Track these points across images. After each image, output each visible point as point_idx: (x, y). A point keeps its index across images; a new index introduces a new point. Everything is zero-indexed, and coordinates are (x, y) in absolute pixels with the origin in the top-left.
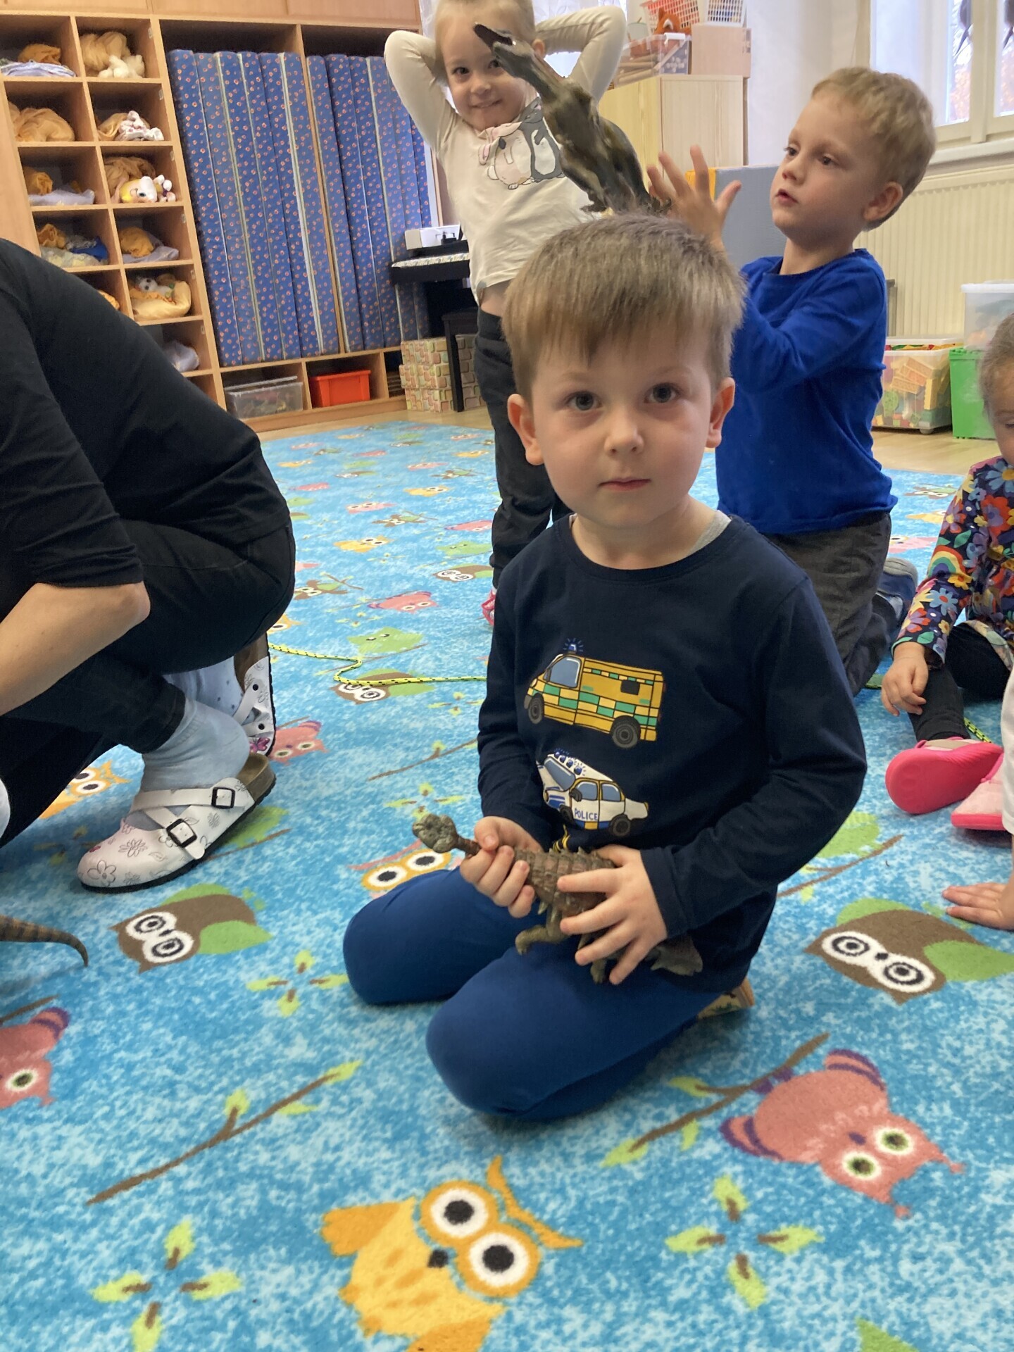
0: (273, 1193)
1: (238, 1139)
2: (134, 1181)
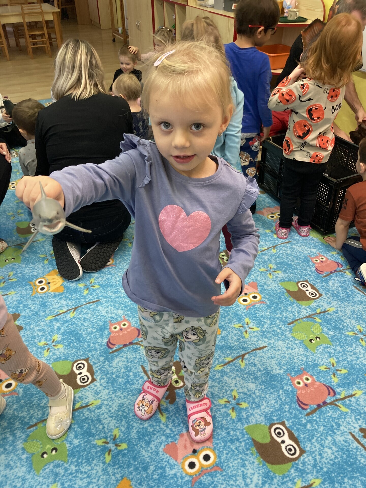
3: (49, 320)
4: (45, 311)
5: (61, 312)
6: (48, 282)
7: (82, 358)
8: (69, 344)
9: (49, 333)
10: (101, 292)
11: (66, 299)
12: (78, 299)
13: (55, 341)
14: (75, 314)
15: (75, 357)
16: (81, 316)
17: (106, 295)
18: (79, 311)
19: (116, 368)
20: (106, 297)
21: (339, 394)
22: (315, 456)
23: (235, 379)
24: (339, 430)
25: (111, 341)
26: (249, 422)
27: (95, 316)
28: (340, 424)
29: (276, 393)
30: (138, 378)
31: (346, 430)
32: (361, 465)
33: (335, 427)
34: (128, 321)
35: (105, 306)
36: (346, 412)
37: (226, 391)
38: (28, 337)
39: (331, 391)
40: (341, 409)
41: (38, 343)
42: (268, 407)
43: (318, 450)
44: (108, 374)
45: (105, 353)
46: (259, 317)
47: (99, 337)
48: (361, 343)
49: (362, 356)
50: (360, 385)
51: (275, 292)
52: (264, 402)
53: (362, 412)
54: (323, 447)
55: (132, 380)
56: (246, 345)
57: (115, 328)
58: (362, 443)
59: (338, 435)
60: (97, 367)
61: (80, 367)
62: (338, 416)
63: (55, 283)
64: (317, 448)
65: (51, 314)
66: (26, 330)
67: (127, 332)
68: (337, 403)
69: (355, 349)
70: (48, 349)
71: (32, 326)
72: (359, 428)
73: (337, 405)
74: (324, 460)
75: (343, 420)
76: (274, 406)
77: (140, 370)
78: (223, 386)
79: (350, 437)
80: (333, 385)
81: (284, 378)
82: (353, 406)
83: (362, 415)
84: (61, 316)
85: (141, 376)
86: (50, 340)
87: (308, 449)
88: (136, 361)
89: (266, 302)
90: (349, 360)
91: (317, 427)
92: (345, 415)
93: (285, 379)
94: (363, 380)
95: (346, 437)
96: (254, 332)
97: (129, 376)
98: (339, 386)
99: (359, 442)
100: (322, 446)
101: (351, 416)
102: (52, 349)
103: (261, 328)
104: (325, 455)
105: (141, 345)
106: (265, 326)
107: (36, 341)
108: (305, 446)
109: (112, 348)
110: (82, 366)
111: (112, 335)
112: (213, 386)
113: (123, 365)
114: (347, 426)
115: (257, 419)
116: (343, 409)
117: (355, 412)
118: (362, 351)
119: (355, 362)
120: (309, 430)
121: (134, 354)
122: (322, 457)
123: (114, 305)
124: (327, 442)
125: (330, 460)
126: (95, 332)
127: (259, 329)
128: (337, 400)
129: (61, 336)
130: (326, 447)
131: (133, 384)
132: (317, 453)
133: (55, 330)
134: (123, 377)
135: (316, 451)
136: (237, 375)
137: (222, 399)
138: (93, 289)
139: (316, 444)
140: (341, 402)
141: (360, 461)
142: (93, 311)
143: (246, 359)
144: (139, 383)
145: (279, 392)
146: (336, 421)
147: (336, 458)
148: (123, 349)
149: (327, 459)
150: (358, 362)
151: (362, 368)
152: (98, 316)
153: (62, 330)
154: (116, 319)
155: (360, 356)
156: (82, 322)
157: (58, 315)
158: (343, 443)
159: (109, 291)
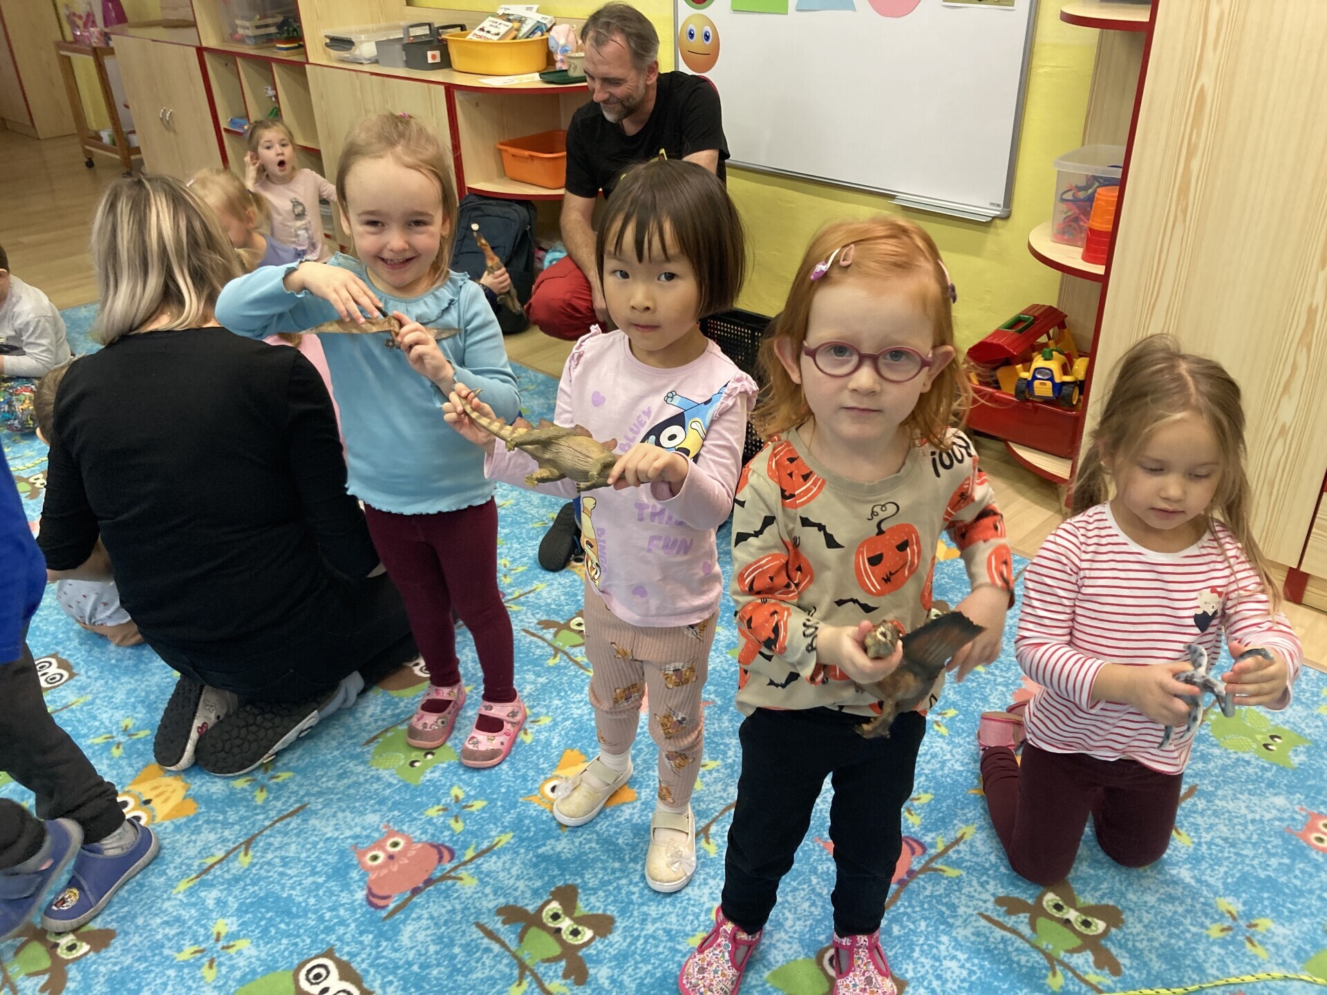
0: (221, 818)
1: (241, 840)
2: (290, 815)
3: (185, 891)
4: (164, 873)
5: (210, 861)
6: (144, 799)
7: (314, 953)
8: (265, 931)
9: (197, 922)
10: (302, 785)
11: (212, 825)
12: (247, 818)
13: (223, 934)
14: (254, 857)
15: (295, 956)
16: (269, 856)
17: (316, 789)
18: (261, 844)
19: (412, 948)
20: (320, 794)
21: (933, 845)
22: (930, 983)
23: (706, 884)
24: (956, 916)
25: (376, 891)
26: (770, 963)
27: (308, 846)
28: (953, 904)
29: (805, 886)
30: (478, 954)
31: (970, 911)
32: (1024, 970)
33: (948, 913)
34: (400, 833)
35: (324, 815)
36: (958, 877)
37: (697, 916)
38: (139, 950)
39: (915, 845)
40: (946, 875)
41: (176, 955)
42: (799, 919)
43: (931, 971)
44: (399, 968)
45: (371, 922)
46: (709, 738)
47: (342, 891)
48: (937, 731)
49: (949, 756)
50: (965, 815)
51: (724, 673)
52: (786, 911)
53: (987, 865)
54: (940, 961)
55: (465, 963)
56: (703, 806)
57: (375, 858)
58: (1009, 926)
59: (959, 926)
60: (363, 960)
61: (318, 976)
62: (945, 889)
63: (163, 797)
64: (928, 967)
65: (184, 875)
66: (127, 934)
67: (409, 859)
68: (934, 865)
69: (932, 747)
70: (212, 962)
71: (140, 921)
72: (992, 899)
73: (936, 870)
74: (949, 985)
75: (957, 893)
76: (811, 913)
77: (477, 934)
78: (685, 908)
79: (983, 922)
80: (914, 833)
81: (810, 850)
82: (967, 861)
83: (991, 872)
84: (217, 871)
85: (484, 946)
86: (208, 938)
87: (909, 975)
88: (458, 918)
89: (713, 701)
90: (927, 771)
91: (912, 926)
92: (957, 884)
93: (814, 849)
94: (968, 804)
95: (976, 924)
96: (710, 772)
97: (453, 957)
98: (927, 830)
99: (1002, 926)
100: (937, 958)
101: (970, 881)
102: (222, 959)
103: (723, 760)
104: (948, 975)
105: (454, 878)
106: (730, 753)
107: (166, 952)
108: (903, 971)
109: (383, 907)
110: (322, 971)
111: (373, 876)
112: (663, 915)
113: (427, 936)
114: (970, 903)
115: (786, 952)
116: (952, 872)
117: (975, 870)
118: (944, 746)
119: (939, 773)
120: (898, 938)
121: (446, 903)
122: (945, 982)
123: (348, 807)
124: (942, 947)
125: (963, 981)
126: (325, 882)
127: (719, 762)
128: (932, 859)
129: (235, 919)
130: (945, 958)
131: (470, 971)
132: (930, 977)
133: (212, 911)
134: (438, 965)
135: (927, 972)
136: (708, 874)
137: (693, 936)
138: (277, 784)
139: (923, 959)
140: (941, 860)
141: (1018, 963)
142: (298, 835)
143: (715, 835)
144: (483, 964)
145: (810, 881)
146: (944, 901)
147: (971, 972)
148: (415, 899)
149: (954, 982)
150: (946, 771)
151: (957, 780)
152: (317, 843)
153: (233, 904)
154: (368, 837)
155: (945, 758)
156: (281, 869)
157: (206, 871)
158: (973, 938)
159: (322, 776)
